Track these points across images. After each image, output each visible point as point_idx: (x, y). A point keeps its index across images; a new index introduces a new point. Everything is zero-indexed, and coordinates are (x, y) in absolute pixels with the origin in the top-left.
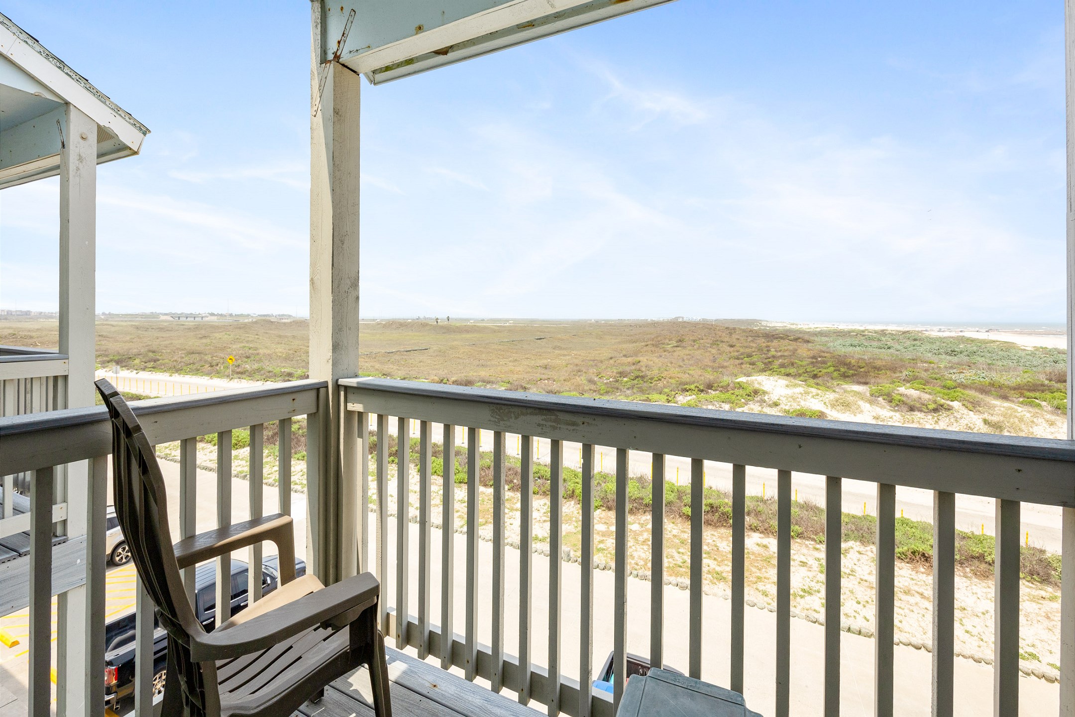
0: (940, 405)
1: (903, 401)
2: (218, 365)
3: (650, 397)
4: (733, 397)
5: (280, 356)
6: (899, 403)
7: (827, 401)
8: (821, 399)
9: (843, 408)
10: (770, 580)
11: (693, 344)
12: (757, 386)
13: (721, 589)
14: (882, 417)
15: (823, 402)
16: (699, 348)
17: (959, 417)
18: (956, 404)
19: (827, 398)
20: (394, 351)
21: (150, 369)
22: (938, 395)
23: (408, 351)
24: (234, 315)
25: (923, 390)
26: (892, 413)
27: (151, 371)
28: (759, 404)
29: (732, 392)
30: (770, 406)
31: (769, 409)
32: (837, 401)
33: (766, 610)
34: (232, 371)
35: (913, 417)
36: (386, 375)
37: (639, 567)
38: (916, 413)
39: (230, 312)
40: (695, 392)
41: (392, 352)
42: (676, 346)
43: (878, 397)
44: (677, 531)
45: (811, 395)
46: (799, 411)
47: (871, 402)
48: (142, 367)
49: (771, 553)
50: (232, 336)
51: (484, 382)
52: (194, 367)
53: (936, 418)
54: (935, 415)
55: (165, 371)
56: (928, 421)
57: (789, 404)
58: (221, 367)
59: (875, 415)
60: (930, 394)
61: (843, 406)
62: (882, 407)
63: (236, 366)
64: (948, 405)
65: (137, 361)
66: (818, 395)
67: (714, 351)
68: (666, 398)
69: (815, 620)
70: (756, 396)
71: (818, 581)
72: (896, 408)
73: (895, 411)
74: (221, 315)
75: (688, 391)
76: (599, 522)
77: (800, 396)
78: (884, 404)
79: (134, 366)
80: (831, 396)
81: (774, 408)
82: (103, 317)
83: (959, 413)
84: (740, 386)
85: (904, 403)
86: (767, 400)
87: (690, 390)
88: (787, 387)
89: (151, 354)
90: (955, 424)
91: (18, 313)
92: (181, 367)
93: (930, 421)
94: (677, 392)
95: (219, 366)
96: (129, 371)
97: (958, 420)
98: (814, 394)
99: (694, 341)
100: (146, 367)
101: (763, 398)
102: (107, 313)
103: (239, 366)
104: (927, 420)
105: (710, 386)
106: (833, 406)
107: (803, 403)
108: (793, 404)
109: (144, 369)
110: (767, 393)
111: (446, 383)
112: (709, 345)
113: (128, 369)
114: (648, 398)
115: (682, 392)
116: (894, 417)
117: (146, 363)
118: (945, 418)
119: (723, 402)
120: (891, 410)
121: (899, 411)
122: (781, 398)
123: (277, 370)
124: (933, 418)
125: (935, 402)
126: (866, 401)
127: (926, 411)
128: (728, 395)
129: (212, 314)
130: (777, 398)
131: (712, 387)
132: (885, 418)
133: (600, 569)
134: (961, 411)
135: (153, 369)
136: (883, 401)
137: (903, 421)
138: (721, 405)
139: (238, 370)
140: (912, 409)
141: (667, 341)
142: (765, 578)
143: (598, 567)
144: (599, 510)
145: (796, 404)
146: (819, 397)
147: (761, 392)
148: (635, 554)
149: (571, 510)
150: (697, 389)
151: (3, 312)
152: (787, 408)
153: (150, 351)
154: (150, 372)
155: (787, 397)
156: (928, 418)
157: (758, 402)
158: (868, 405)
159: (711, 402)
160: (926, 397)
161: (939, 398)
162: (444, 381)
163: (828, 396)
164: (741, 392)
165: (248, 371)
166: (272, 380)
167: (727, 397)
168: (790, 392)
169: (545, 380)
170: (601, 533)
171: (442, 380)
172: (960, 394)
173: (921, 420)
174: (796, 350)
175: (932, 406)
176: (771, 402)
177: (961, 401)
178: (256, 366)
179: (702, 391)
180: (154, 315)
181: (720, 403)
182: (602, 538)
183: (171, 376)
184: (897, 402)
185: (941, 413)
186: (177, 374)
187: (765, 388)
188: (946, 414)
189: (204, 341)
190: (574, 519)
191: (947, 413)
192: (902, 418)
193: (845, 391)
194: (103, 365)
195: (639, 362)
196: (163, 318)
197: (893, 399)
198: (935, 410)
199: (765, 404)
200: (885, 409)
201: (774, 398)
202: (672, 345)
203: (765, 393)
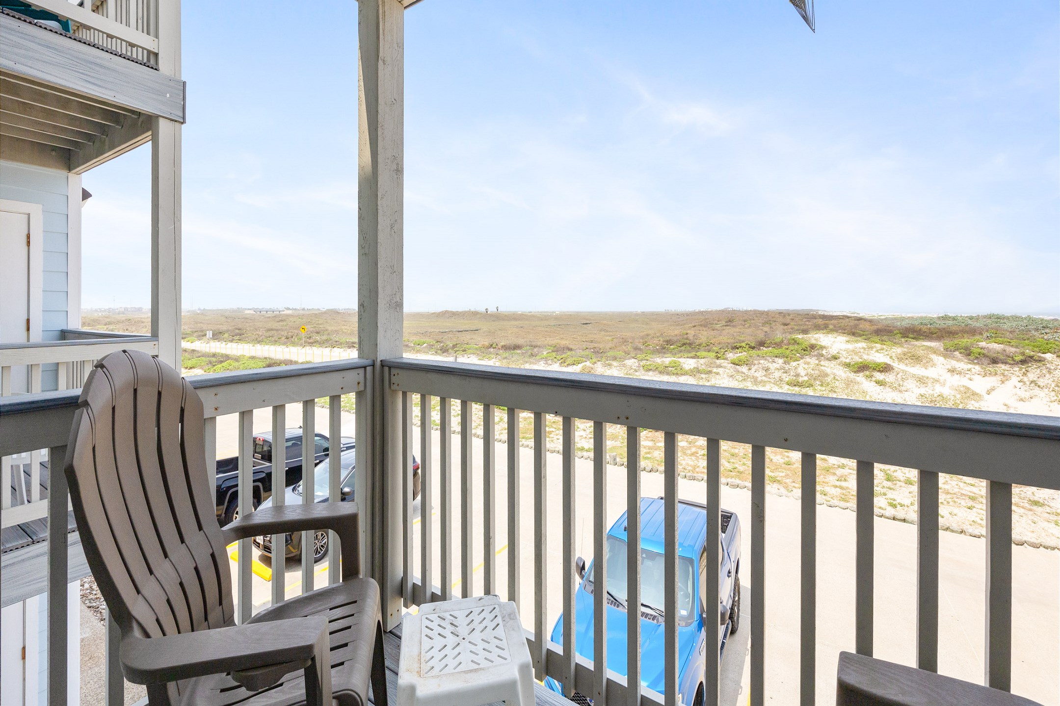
0: (1029, 357)
1: (983, 354)
2: (292, 337)
3: (698, 354)
4: (788, 352)
5: (345, 332)
6: (979, 356)
7: (894, 355)
8: (887, 353)
9: (912, 361)
10: (829, 484)
11: (743, 323)
12: (813, 342)
13: (775, 488)
14: (958, 369)
15: (888, 357)
16: (750, 327)
17: (1052, 368)
18: (1048, 356)
19: (894, 352)
20: (447, 330)
21: (237, 341)
22: (1026, 347)
23: (460, 331)
24: (306, 309)
25: (1008, 344)
26: (970, 366)
27: (237, 342)
28: (816, 358)
29: (786, 347)
30: (828, 359)
31: (827, 363)
32: (904, 354)
33: (825, 505)
34: (304, 342)
35: (997, 369)
36: (439, 342)
37: (687, 471)
38: (1000, 365)
39: (303, 307)
40: (746, 350)
41: (446, 332)
42: (726, 326)
43: (954, 351)
44: (727, 447)
45: (874, 350)
46: (861, 363)
47: (945, 356)
48: (230, 339)
49: (830, 464)
50: (304, 320)
51: (532, 346)
52: (273, 339)
53: (1024, 370)
54: (1023, 366)
55: (249, 342)
56: (1015, 372)
57: (850, 357)
58: (295, 339)
59: (950, 368)
60: (1017, 347)
61: (912, 359)
62: (958, 360)
63: (308, 338)
64: (1039, 357)
65: (226, 335)
66: (882, 349)
67: (766, 329)
68: (714, 354)
69: (881, 514)
70: (813, 351)
71: (884, 487)
72: (976, 361)
73: (975, 364)
74: (295, 309)
75: (738, 349)
76: (645, 440)
77: (862, 350)
78: (961, 358)
79: (223, 339)
80: (898, 350)
81: (832, 362)
82: (199, 312)
83: (1053, 365)
84: (796, 342)
85: (985, 356)
86: (825, 354)
87: (740, 347)
88: (847, 343)
89: (237, 331)
90: (1047, 375)
91: (133, 310)
92: (262, 339)
93: (1017, 373)
94: (726, 349)
95: (294, 338)
96: (220, 343)
97: (1052, 371)
98: (879, 348)
99: (745, 321)
100: (233, 340)
101: (821, 352)
102: (202, 308)
103: (310, 337)
104: (1013, 372)
105: (762, 344)
106: (900, 360)
107: (865, 357)
108: (854, 357)
109: (232, 341)
110: (825, 347)
111: (495, 348)
112: (760, 324)
113: (219, 341)
114: (696, 355)
115: (732, 349)
116: (973, 369)
117: (233, 336)
118: (1036, 370)
119: (776, 357)
120: (970, 363)
121: (979, 364)
122: (841, 352)
123: (343, 340)
124: (1020, 370)
125: (1023, 354)
126: (940, 355)
127: (1012, 362)
128: (780, 351)
129: (288, 309)
130: (836, 352)
131: (764, 344)
132: (962, 371)
133: (647, 472)
134: (1054, 362)
135: (239, 341)
136: (959, 355)
137: (984, 373)
138: (774, 359)
139: (310, 341)
140: (994, 361)
141: (716, 322)
142: (823, 482)
143: (644, 469)
144: (646, 431)
145: (857, 358)
146: (884, 351)
147: (818, 347)
148: (683, 463)
149: (617, 431)
150: (748, 346)
151: (121, 309)
152: (848, 361)
153: (236, 329)
154: (237, 344)
155: (847, 351)
156: (1014, 369)
157: (814, 356)
158: (941, 359)
159: (764, 357)
160: (1011, 350)
161: (1027, 351)
162: (494, 346)
163: (894, 350)
164: (796, 347)
165: (318, 341)
166: (338, 346)
167: (781, 352)
168: (850, 346)
169: (591, 349)
170: (647, 448)
171: (492, 345)
172: (1054, 346)
173: (1006, 372)
174: (858, 325)
175: (1018, 358)
176: (829, 356)
177: (1055, 353)
178: (324, 337)
179: (753, 348)
180: (239, 310)
181: (773, 358)
182: (648, 451)
183: (253, 346)
184: (977, 356)
185: (1030, 365)
186: (258, 345)
187: (823, 344)
188: (1036, 365)
189: (281, 323)
190: (620, 437)
191: (1038, 364)
192: (983, 371)
193: (915, 346)
194: (199, 338)
195: (687, 334)
196: (247, 312)
197: (971, 352)
198: (1023, 362)
199: (822, 358)
200: (962, 362)
201: (833, 351)
202: (721, 325)
203: (822, 348)
